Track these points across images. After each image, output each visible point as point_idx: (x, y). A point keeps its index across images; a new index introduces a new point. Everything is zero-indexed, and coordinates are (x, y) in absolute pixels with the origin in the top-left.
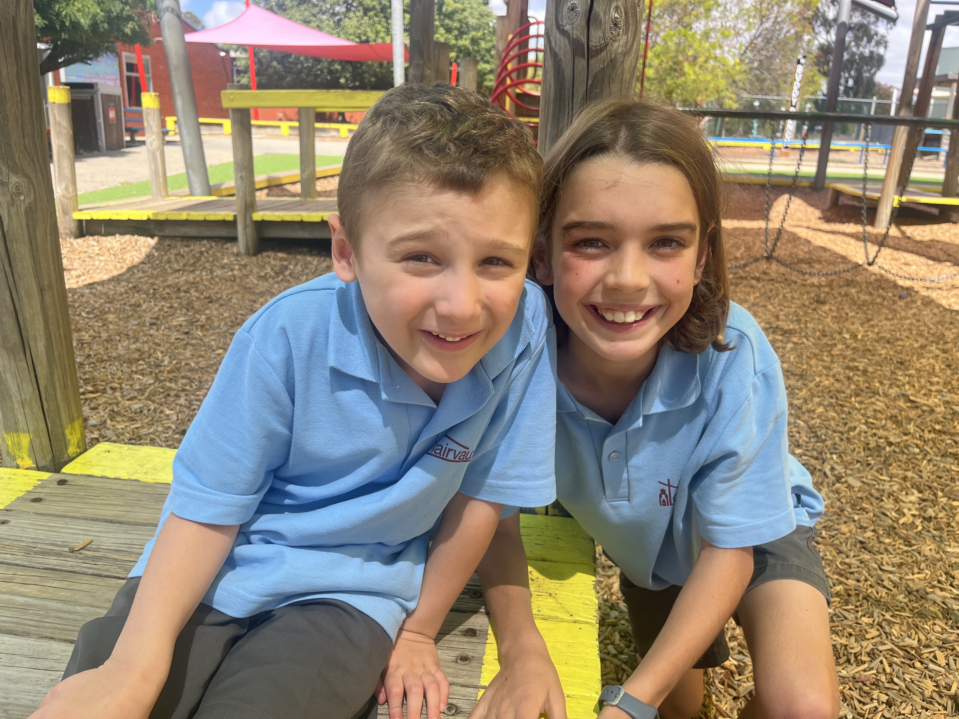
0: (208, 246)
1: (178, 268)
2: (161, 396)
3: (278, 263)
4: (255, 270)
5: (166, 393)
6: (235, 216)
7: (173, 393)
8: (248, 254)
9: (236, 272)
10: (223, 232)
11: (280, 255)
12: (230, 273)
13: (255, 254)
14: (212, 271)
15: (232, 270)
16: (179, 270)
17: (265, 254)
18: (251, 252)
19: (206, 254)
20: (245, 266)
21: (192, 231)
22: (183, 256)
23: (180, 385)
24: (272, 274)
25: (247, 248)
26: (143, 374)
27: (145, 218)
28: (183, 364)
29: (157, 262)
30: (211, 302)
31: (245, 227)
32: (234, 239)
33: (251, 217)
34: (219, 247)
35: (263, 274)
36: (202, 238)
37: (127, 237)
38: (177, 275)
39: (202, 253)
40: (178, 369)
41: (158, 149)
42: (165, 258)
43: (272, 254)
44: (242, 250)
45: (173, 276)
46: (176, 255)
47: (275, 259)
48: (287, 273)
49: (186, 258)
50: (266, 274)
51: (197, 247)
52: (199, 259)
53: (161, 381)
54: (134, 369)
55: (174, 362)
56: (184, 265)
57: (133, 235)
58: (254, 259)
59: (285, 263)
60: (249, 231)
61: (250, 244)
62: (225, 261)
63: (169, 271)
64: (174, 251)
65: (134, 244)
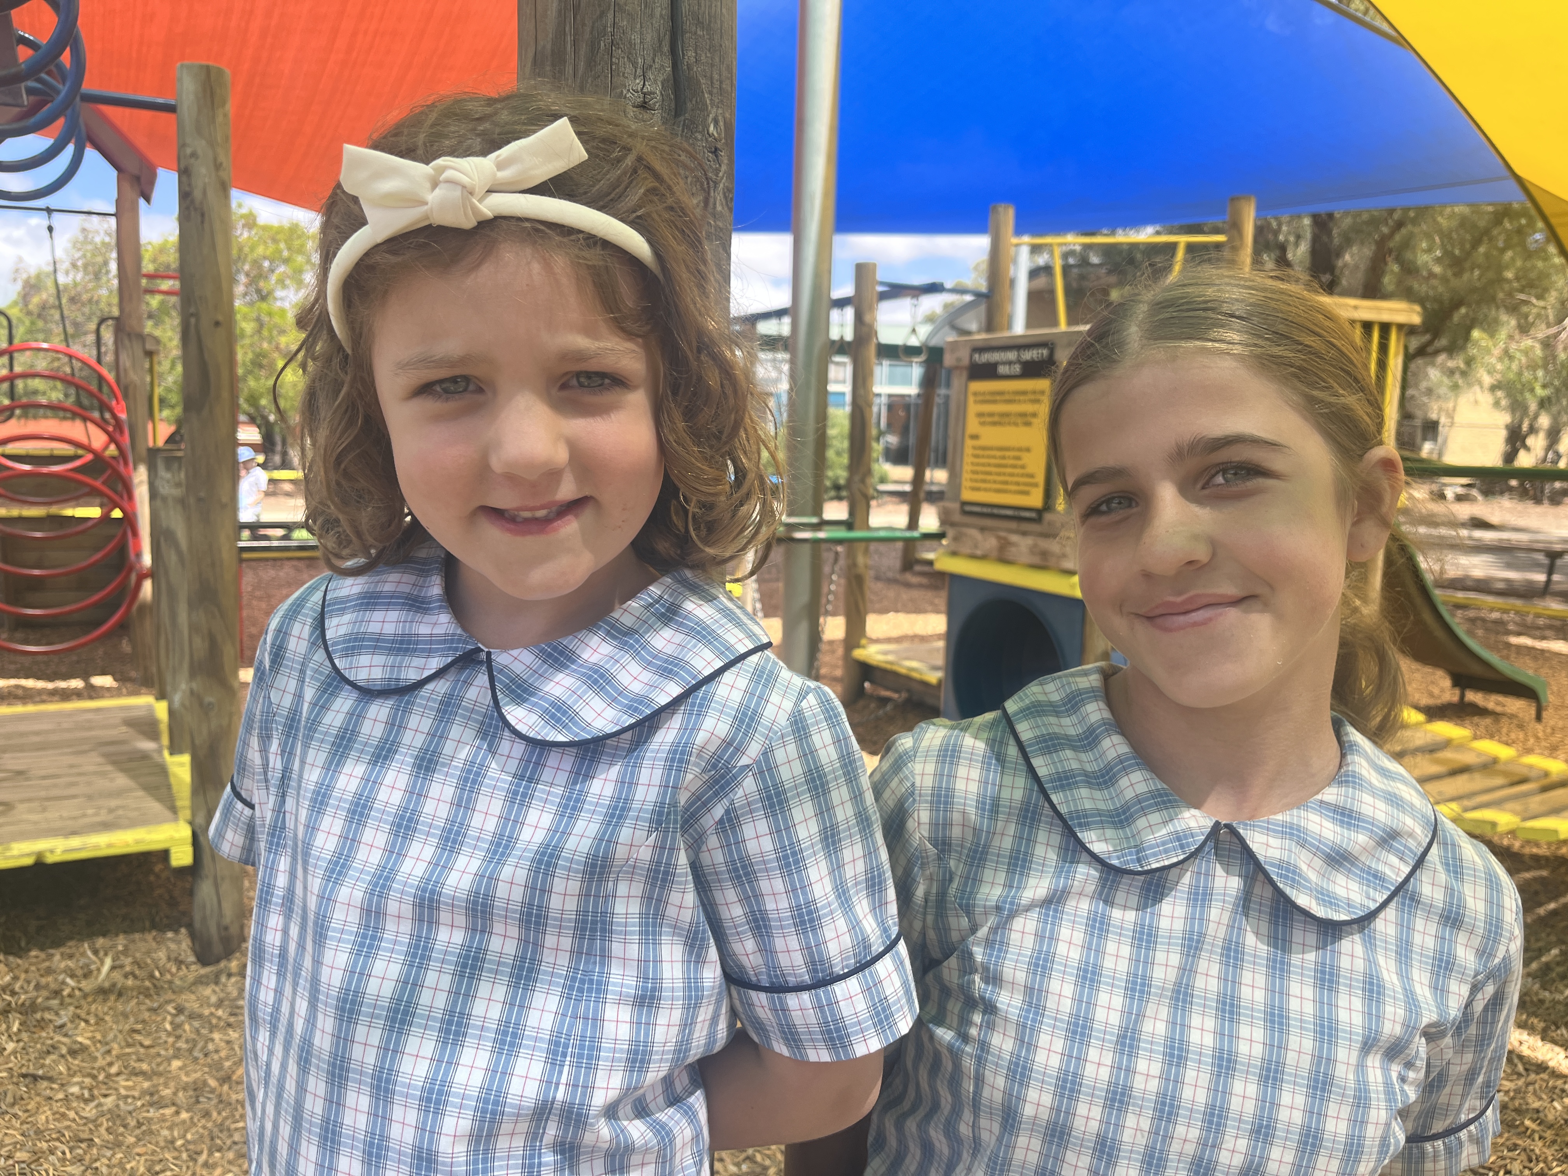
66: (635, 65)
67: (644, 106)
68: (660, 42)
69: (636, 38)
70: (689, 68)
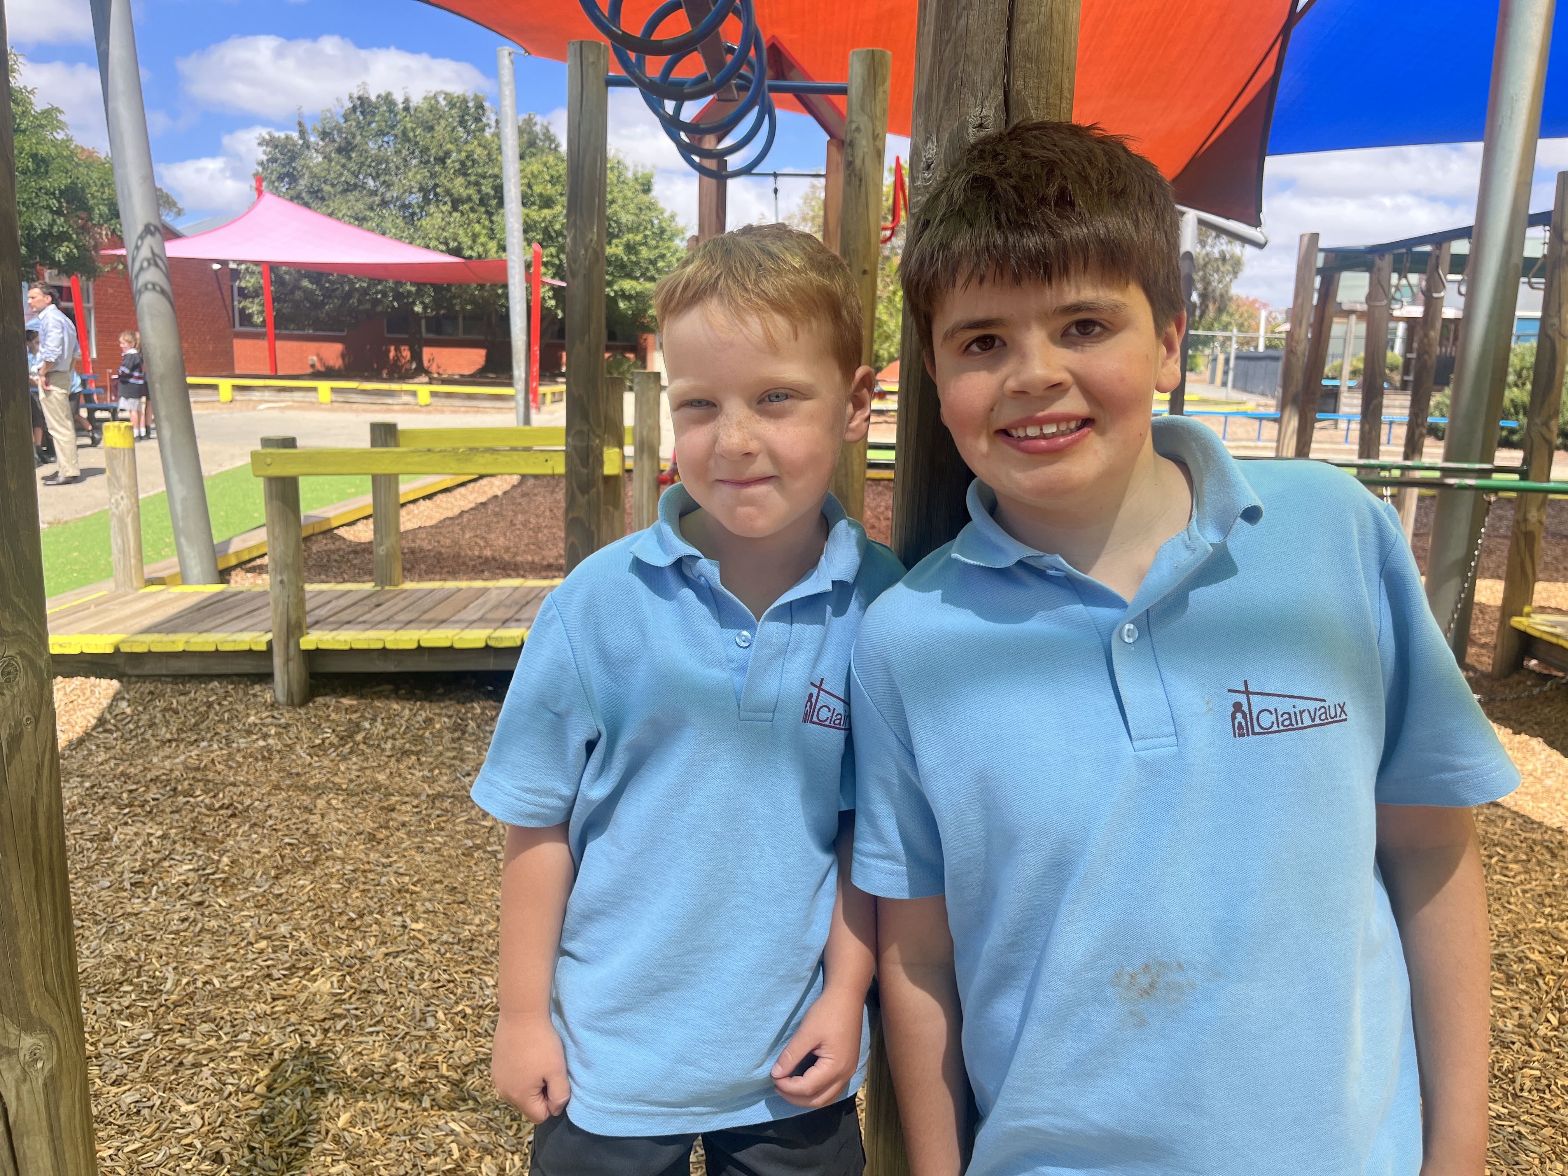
0: (221, 691)
1: (168, 736)
2: (169, 1067)
3: (343, 717)
4: (305, 734)
5: (176, 1062)
6: (270, 643)
7: (189, 1059)
8: (291, 703)
9: (271, 741)
10: (247, 667)
11: (346, 702)
12: (261, 743)
13: (304, 703)
14: (229, 742)
15: (265, 737)
16: (170, 741)
17: (320, 700)
18: (296, 701)
19: (217, 707)
20: (286, 727)
21: (194, 667)
22: (176, 712)
23: (199, 1038)
24: (334, 739)
25: (290, 694)
26: (131, 1018)
27: (109, 650)
28: (199, 984)
29: (131, 726)
30: (233, 815)
31: (287, 660)
32: (266, 678)
33: (298, 644)
34: (241, 692)
35: (318, 742)
36: (212, 677)
37: (78, 681)
38: (167, 751)
39: (210, 705)
40: (191, 996)
41: (128, 512)
42: (145, 717)
43: (332, 701)
44: (281, 698)
45: (161, 754)
46: (165, 710)
47: (337, 710)
48: (359, 737)
49: (181, 715)
50: (323, 740)
51: (200, 694)
52: (204, 717)
53: (166, 1033)
54: (116, 1006)
55: (184, 981)
56: (180, 730)
57: (87, 677)
58: (302, 711)
59: (354, 716)
60: (295, 667)
61: (295, 688)
62: (252, 719)
63: (154, 743)
64: (160, 704)
65: (88, 693)
66: (976, 98)
67: (981, 126)
68: (995, 78)
69: (977, 78)
70: (1018, 93)
